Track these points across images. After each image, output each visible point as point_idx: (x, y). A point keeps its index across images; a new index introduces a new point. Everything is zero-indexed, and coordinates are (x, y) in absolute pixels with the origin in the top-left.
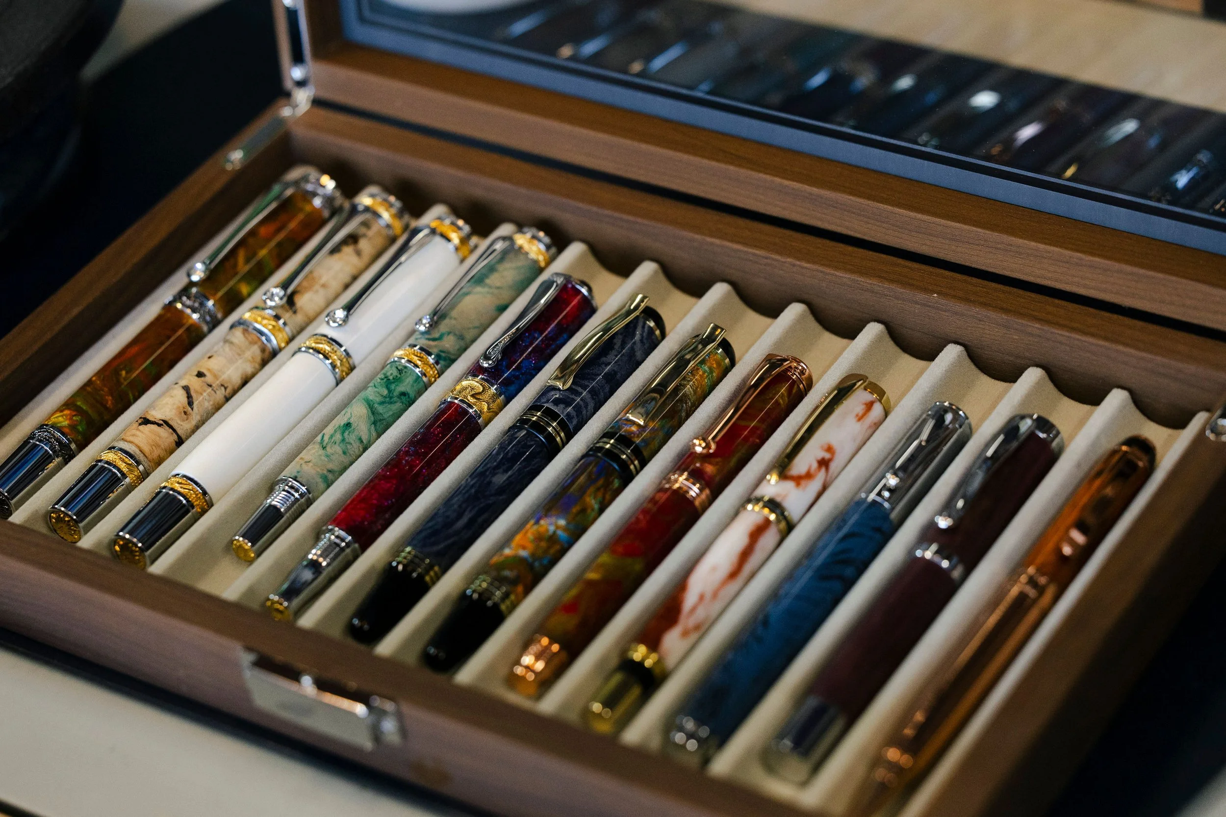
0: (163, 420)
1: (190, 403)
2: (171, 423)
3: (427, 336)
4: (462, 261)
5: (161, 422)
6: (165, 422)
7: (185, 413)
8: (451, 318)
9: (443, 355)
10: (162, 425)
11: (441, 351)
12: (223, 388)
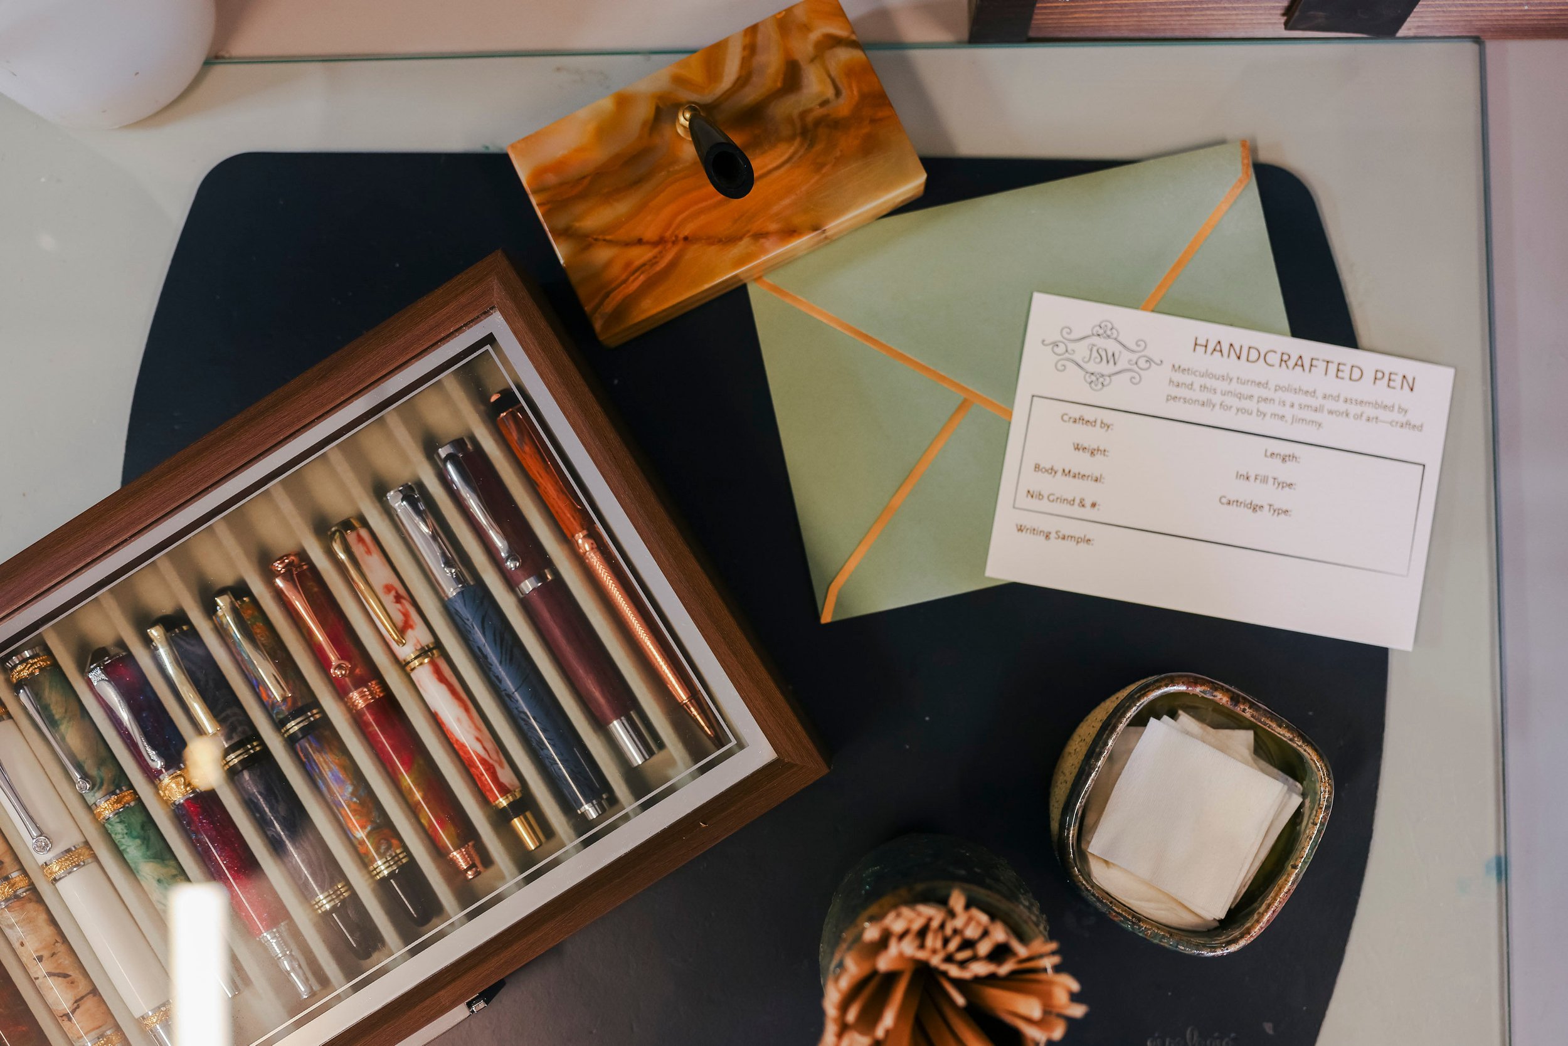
0: (74, 1003)
1: (66, 976)
2: (78, 998)
3: (96, 788)
4: (10, 717)
5: (76, 1005)
6: (76, 1002)
7: (72, 983)
8: (85, 762)
9: (116, 782)
10: (78, 1005)
11: (114, 782)
12: (57, 944)
